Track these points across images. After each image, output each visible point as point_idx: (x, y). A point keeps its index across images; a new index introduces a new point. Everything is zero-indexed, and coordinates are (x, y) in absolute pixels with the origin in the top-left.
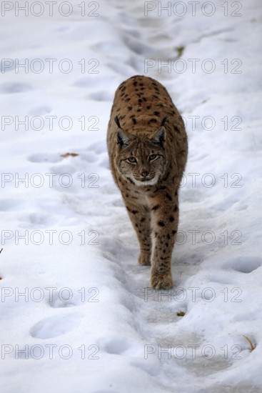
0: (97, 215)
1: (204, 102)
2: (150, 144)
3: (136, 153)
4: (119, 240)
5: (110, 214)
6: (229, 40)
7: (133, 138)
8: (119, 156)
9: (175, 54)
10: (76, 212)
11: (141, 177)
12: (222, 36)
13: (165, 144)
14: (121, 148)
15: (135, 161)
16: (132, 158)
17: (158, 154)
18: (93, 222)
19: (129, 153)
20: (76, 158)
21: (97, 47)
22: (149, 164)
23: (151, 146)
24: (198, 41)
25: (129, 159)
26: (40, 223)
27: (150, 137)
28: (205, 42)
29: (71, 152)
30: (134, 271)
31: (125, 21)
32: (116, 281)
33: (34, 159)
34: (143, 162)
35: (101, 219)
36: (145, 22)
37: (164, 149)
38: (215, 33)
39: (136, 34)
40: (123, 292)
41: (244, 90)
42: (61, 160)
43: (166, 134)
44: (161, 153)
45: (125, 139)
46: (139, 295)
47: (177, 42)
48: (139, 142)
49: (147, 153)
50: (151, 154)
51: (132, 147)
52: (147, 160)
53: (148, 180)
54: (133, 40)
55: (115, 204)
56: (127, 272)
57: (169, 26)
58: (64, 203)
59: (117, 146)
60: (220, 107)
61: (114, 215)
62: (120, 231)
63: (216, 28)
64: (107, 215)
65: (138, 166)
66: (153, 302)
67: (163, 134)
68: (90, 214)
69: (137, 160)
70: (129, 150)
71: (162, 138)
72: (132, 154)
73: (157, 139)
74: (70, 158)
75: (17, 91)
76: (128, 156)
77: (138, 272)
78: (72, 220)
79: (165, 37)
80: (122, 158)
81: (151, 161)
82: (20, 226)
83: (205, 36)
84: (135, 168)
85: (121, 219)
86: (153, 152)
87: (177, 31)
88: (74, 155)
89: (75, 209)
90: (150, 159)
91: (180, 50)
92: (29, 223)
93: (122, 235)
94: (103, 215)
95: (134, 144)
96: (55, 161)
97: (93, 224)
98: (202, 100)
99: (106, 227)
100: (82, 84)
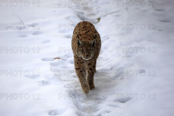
0: (67, 81)
1: (108, 39)
2: (89, 45)
3: (84, 48)
4: (76, 90)
5: (72, 81)
6: (117, 16)
7: (83, 42)
8: (78, 49)
9: (97, 21)
10: (60, 80)
11: (86, 57)
12: (115, 14)
13: (95, 45)
14: (79, 46)
15: (84, 51)
16: (83, 50)
17: (92, 49)
18: (66, 83)
19: (82, 48)
20: (60, 59)
21: (68, 18)
22: (89, 53)
23: (90, 46)
24: (106, 16)
25: (81, 50)
26: (46, 84)
27: (90, 43)
28: (108, 16)
29: (57, 57)
30: (81, 102)
31: (78, 8)
32: (74, 106)
33: (44, 60)
34: (87, 52)
35: (69, 82)
36: (86, 9)
37: (94, 47)
38: (112, 13)
39: (82, 13)
40: (77, 110)
41: (123, 35)
42: (54, 60)
43: (95, 42)
44: (93, 49)
45: (80, 43)
46: (83, 111)
47: (98, 16)
48: (86, 44)
49: (88, 48)
50: (90, 49)
51: (83, 46)
52: (88, 51)
53: (88, 58)
54: (81, 15)
55: (74, 77)
56: (78, 102)
57: (95, 10)
58: (55, 76)
59: (77, 45)
60: (114, 41)
61: (73, 81)
62: (76, 87)
63: (112, 11)
64: (71, 81)
65: (85, 53)
66: (88, 114)
67: (95, 41)
68: (65, 80)
69: (85, 51)
70: (82, 47)
71: (94, 43)
72: (83, 48)
73: (92, 44)
74: (57, 59)
75: (37, 34)
76: (81, 49)
77: (83, 102)
78: (58, 83)
79: (93, 14)
80: (79, 49)
81: (90, 52)
82: (38, 85)
83: (108, 14)
84: (84, 54)
85: (76, 82)
86: (91, 48)
87: (98, 12)
88: (59, 58)
89: (59, 78)
90: (89, 51)
91: (99, 19)
92: (42, 84)
93: (77, 88)
94: (69, 81)
95: (84, 45)
96: (52, 61)
97: (66, 84)
98: (107, 38)
99: (71, 85)
100: (62, 32)
